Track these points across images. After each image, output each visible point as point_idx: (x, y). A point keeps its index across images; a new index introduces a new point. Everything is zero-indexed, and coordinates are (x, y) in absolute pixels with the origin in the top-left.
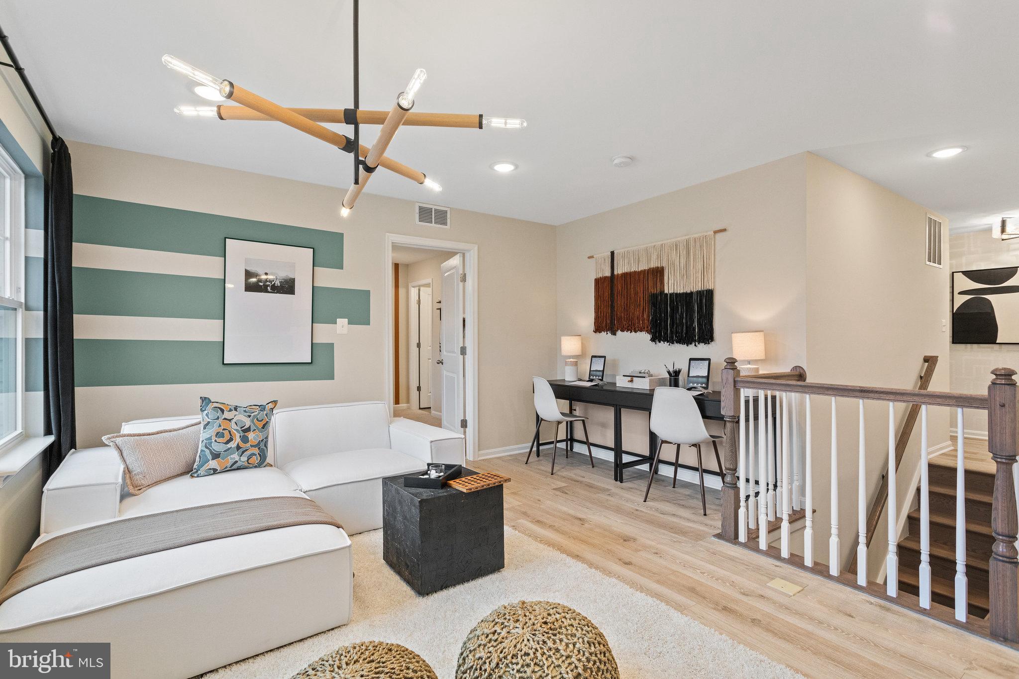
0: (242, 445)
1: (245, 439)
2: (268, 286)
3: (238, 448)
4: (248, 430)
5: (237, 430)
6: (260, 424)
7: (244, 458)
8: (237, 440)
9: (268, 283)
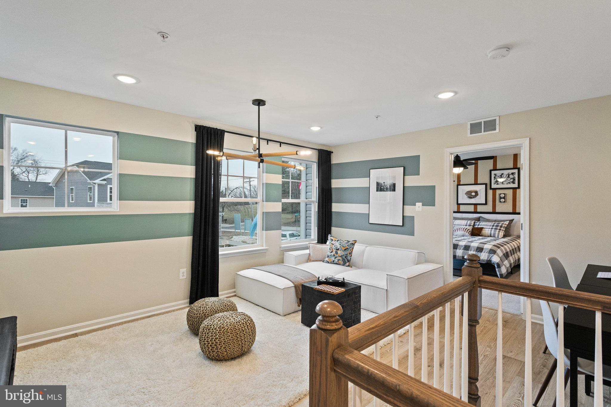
0: (335, 255)
1: (337, 253)
2: (385, 188)
3: (334, 255)
4: (338, 249)
5: (334, 249)
6: (344, 249)
7: (336, 260)
8: (334, 253)
9: (385, 187)
